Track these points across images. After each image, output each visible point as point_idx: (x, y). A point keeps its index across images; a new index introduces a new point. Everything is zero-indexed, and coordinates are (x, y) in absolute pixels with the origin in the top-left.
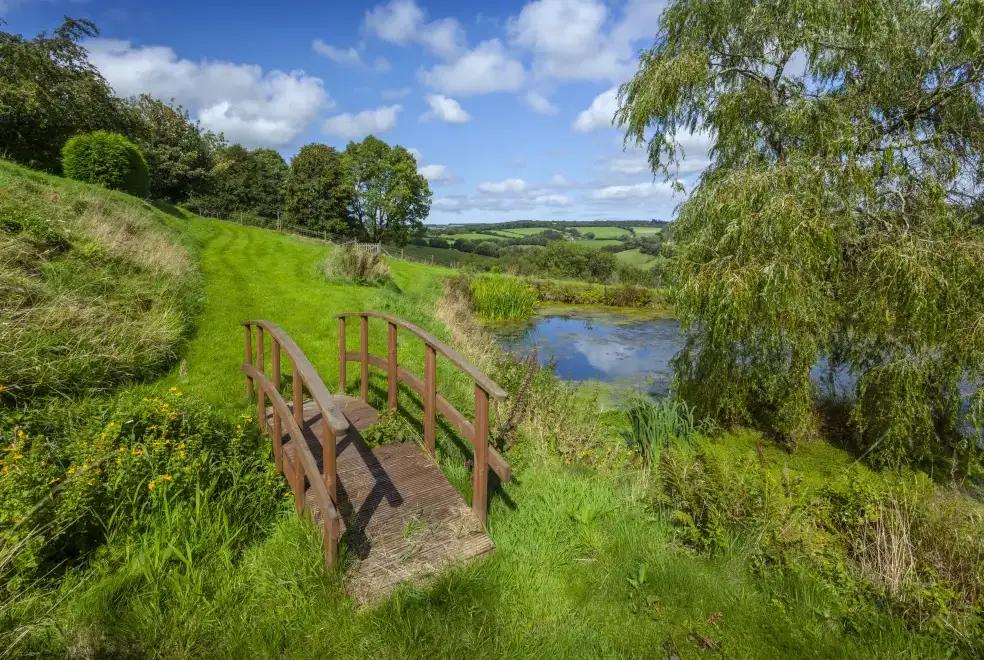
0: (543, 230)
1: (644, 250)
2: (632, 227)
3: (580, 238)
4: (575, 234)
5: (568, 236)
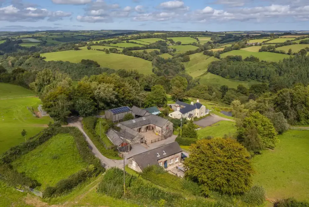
1: (205, 53)
2: (197, 37)
3: (175, 44)
4: (172, 42)
5: (169, 43)
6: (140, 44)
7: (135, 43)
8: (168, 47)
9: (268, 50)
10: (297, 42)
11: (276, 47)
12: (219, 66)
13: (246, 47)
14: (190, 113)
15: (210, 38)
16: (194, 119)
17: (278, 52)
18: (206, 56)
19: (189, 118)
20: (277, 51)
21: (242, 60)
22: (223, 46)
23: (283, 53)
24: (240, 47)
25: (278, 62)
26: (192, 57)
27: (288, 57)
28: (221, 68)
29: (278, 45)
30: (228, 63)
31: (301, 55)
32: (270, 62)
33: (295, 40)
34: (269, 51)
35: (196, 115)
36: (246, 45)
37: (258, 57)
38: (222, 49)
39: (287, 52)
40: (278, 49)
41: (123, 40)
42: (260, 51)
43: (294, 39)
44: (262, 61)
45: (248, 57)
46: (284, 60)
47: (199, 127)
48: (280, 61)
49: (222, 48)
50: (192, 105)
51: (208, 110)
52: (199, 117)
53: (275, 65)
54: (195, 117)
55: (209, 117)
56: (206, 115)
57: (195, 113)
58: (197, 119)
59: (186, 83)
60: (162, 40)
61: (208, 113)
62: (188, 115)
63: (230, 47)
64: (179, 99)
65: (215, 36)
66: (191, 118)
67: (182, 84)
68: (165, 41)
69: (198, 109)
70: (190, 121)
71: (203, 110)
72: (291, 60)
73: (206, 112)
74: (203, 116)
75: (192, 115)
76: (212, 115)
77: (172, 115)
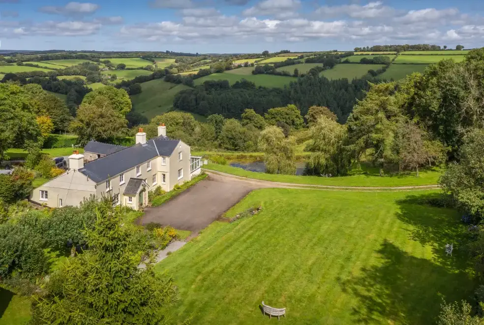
0: (82, 62)
1: (167, 79)
2: (153, 59)
3: (114, 68)
4: (109, 65)
5: (102, 67)
6: (46, 68)
7: (37, 66)
8: (102, 72)
9: (265, 72)
10: (301, 60)
11: (276, 68)
12: (193, 97)
13: (232, 69)
14: (133, 173)
15: (175, 60)
16: (150, 201)
17: (279, 74)
18: (169, 85)
19: (126, 198)
21: (228, 87)
22: (195, 69)
23: (285, 74)
24: (223, 68)
25: (282, 87)
26: (144, 86)
27: (295, 80)
28: (196, 100)
29: (278, 65)
30: (208, 92)
31: (312, 77)
32: (271, 89)
33: (298, 59)
34: (267, 73)
35: (159, 182)
37: (252, 82)
38: (196, 73)
39: (292, 73)
40: (279, 70)
41: (12, 62)
42: (254, 73)
43: (296, 57)
44: (260, 87)
45: (237, 83)
46: (291, 84)
47: (175, 237)
48: (285, 87)
49: (195, 71)
50: (139, 143)
51: (198, 162)
52: (168, 190)
53: (278, 92)
54: (154, 189)
55: (205, 183)
56: (193, 179)
57: (155, 175)
58: (160, 196)
59: (127, 104)
60: (91, 62)
61: (198, 172)
62: (126, 185)
63: (209, 70)
64: (98, 136)
65: (182, 57)
66: (137, 195)
67: (115, 107)
68: (95, 63)
69: (164, 158)
70: (136, 208)
71: (181, 159)
72: (301, 84)
73: (193, 168)
74: (183, 183)
75: (143, 181)
76: (215, 175)
77: (46, 192)
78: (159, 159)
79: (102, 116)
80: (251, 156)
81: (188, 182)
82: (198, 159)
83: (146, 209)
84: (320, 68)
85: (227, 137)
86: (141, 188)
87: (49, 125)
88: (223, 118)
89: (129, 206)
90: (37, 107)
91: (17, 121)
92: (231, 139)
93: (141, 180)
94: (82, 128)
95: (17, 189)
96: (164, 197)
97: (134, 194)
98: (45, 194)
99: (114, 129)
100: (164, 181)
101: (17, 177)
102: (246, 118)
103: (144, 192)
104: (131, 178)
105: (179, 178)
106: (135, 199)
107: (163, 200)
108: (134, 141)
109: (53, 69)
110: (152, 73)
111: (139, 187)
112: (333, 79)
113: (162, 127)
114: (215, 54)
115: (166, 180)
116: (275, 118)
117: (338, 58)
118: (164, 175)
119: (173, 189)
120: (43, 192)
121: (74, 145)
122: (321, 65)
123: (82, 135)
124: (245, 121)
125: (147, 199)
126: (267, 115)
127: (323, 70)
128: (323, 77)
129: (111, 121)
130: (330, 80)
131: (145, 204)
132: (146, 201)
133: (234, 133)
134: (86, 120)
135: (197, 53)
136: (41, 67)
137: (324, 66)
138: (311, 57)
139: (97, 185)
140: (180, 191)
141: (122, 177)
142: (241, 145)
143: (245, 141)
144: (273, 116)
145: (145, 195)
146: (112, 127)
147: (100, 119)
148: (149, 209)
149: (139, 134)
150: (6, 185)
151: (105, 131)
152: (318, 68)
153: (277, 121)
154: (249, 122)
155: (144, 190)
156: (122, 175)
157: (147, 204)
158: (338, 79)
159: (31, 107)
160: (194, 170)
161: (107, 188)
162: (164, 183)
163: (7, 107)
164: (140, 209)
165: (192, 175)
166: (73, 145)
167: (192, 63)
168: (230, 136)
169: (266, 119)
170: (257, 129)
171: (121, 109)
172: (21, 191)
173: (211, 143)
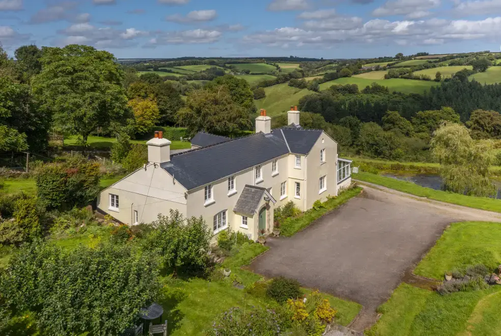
0: (209, 67)
1: (292, 84)
2: (277, 64)
3: (239, 73)
4: (234, 71)
5: (228, 72)
6: (177, 73)
7: (170, 71)
9: (400, 76)
10: (443, 63)
11: (413, 71)
12: (319, 102)
13: (361, 73)
14: (249, 178)
15: (299, 65)
16: (277, 226)
17: (417, 79)
18: (293, 89)
19: (238, 218)
20: (417, 77)
21: (358, 92)
22: (321, 73)
23: (425, 79)
24: (351, 72)
25: (421, 93)
26: (268, 91)
27: (439, 84)
28: (323, 105)
29: (415, 68)
31: (459, 81)
32: (408, 94)
34: (402, 78)
35: (290, 195)
36: (361, 70)
37: (385, 87)
38: (321, 77)
39: (433, 77)
40: (416, 74)
42: (386, 77)
43: (438, 59)
44: (395, 93)
45: (368, 87)
46: (433, 89)
48: (425, 92)
49: (320, 75)
50: (261, 132)
51: (348, 167)
52: (305, 209)
53: (416, 98)
54: (283, 205)
55: (360, 201)
56: (340, 194)
57: (285, 182)
58: (293, 219)
59: (250, 96)
60: (218, 67)
61: (347, 183)
62: (238, 196)
63: (335, 73)
64: (211, 127)
65: (306, 62)
66: (256, 216)
67: (236, 99)
68: (222, 68)
69: (298, 157)
70: (254, 237)
71: (324, 160)
72: (445, 89)
73: (341, 176)
74: (326, 200)
75: (266, 192)
76: (373, 190)
77: (117, 197)
78: (291, 159)
79: (216, 102)
80: (412, 167)
81: (333, 198)
82: (347, 163)
83: (270, 240)
84: (469, 70)
85: (368, 143)
86: (262, 203)
87: (154, 111)
88: (359, 121)
89: (243, 232)
90: (144, 91)
91: (97, 94)
92: (373, 145)
93: (263, 189)
94: (192, 116)
95: (70, 188)
96: (297, 220)
97: (251, 214)
98: (115, 199)
99: (230, 119)
100: (298, 193)
101: (75, 170)
102: (388, 122)
103: (266, 211)
104: (246, 186)
105: (321, 191)
106: (252, 222)
107: (297, 226)
108: (253, 127)
109: (184, 74)
110: (276, 77)
111: (258, 202)
112: (487, 84)
113: (293, 111)
114: (340, 59)
115: (301, 192)
116: (425, 123)
117: (492, 60)
118: (298, 184)
119: (312, 207)
120: (113, 196)
121: (183, 138)
122: (470, 68)
123: (192, 126)
124: (387, 126)
125: (272, 223)
126: (414, 120)
127: (472, 73)
128: (473, 81)
129: (226, 109)
130: (483, 85)
131: (268, 230)
132: (269, 226)
133: (376, 138)
134: (195, 105)
135: (322, 58)
136: (174, 73)
137: (473, 69)
138: (456, 59)
139: (189, 193)
140: (323, 212)
141: (232, 183)
142: (387, 153)
143: (391, 149)
144: (423, 121)
145: (269, 215)
146: (227, 117)
147: (214, 106)
148: (275, 240)
149: (260, 118)
150: (53, 181)
151: (219, 121)
152: (466, 70)
153: (428, 127)
154: (392, 127)
155: (267, 207)
156: (233, 178)
157: (271, 232)
158: (494, 84)
159: (121, 78)
160: (342, 180)
161: (206, 198)
162: (298, 197)
163: (87, 74)
164: (260, 238)
165: (338, 187)
166: (181, 138)
167: (316, 68)
168: (371, 142)
169: (413, 124)
170: (403, 135)
171: (242, 102)
172: (79, 193)
173: (346, 150)
